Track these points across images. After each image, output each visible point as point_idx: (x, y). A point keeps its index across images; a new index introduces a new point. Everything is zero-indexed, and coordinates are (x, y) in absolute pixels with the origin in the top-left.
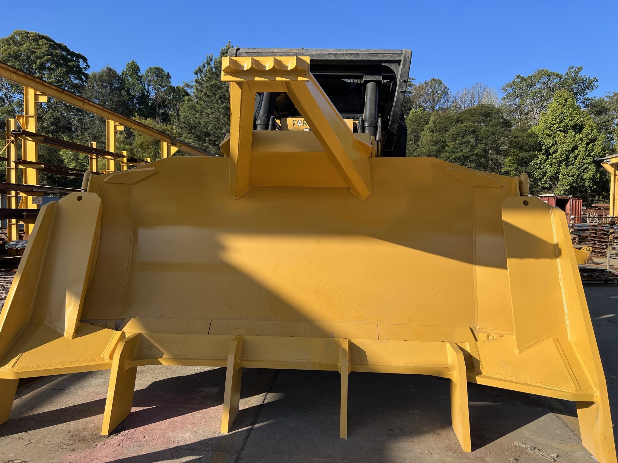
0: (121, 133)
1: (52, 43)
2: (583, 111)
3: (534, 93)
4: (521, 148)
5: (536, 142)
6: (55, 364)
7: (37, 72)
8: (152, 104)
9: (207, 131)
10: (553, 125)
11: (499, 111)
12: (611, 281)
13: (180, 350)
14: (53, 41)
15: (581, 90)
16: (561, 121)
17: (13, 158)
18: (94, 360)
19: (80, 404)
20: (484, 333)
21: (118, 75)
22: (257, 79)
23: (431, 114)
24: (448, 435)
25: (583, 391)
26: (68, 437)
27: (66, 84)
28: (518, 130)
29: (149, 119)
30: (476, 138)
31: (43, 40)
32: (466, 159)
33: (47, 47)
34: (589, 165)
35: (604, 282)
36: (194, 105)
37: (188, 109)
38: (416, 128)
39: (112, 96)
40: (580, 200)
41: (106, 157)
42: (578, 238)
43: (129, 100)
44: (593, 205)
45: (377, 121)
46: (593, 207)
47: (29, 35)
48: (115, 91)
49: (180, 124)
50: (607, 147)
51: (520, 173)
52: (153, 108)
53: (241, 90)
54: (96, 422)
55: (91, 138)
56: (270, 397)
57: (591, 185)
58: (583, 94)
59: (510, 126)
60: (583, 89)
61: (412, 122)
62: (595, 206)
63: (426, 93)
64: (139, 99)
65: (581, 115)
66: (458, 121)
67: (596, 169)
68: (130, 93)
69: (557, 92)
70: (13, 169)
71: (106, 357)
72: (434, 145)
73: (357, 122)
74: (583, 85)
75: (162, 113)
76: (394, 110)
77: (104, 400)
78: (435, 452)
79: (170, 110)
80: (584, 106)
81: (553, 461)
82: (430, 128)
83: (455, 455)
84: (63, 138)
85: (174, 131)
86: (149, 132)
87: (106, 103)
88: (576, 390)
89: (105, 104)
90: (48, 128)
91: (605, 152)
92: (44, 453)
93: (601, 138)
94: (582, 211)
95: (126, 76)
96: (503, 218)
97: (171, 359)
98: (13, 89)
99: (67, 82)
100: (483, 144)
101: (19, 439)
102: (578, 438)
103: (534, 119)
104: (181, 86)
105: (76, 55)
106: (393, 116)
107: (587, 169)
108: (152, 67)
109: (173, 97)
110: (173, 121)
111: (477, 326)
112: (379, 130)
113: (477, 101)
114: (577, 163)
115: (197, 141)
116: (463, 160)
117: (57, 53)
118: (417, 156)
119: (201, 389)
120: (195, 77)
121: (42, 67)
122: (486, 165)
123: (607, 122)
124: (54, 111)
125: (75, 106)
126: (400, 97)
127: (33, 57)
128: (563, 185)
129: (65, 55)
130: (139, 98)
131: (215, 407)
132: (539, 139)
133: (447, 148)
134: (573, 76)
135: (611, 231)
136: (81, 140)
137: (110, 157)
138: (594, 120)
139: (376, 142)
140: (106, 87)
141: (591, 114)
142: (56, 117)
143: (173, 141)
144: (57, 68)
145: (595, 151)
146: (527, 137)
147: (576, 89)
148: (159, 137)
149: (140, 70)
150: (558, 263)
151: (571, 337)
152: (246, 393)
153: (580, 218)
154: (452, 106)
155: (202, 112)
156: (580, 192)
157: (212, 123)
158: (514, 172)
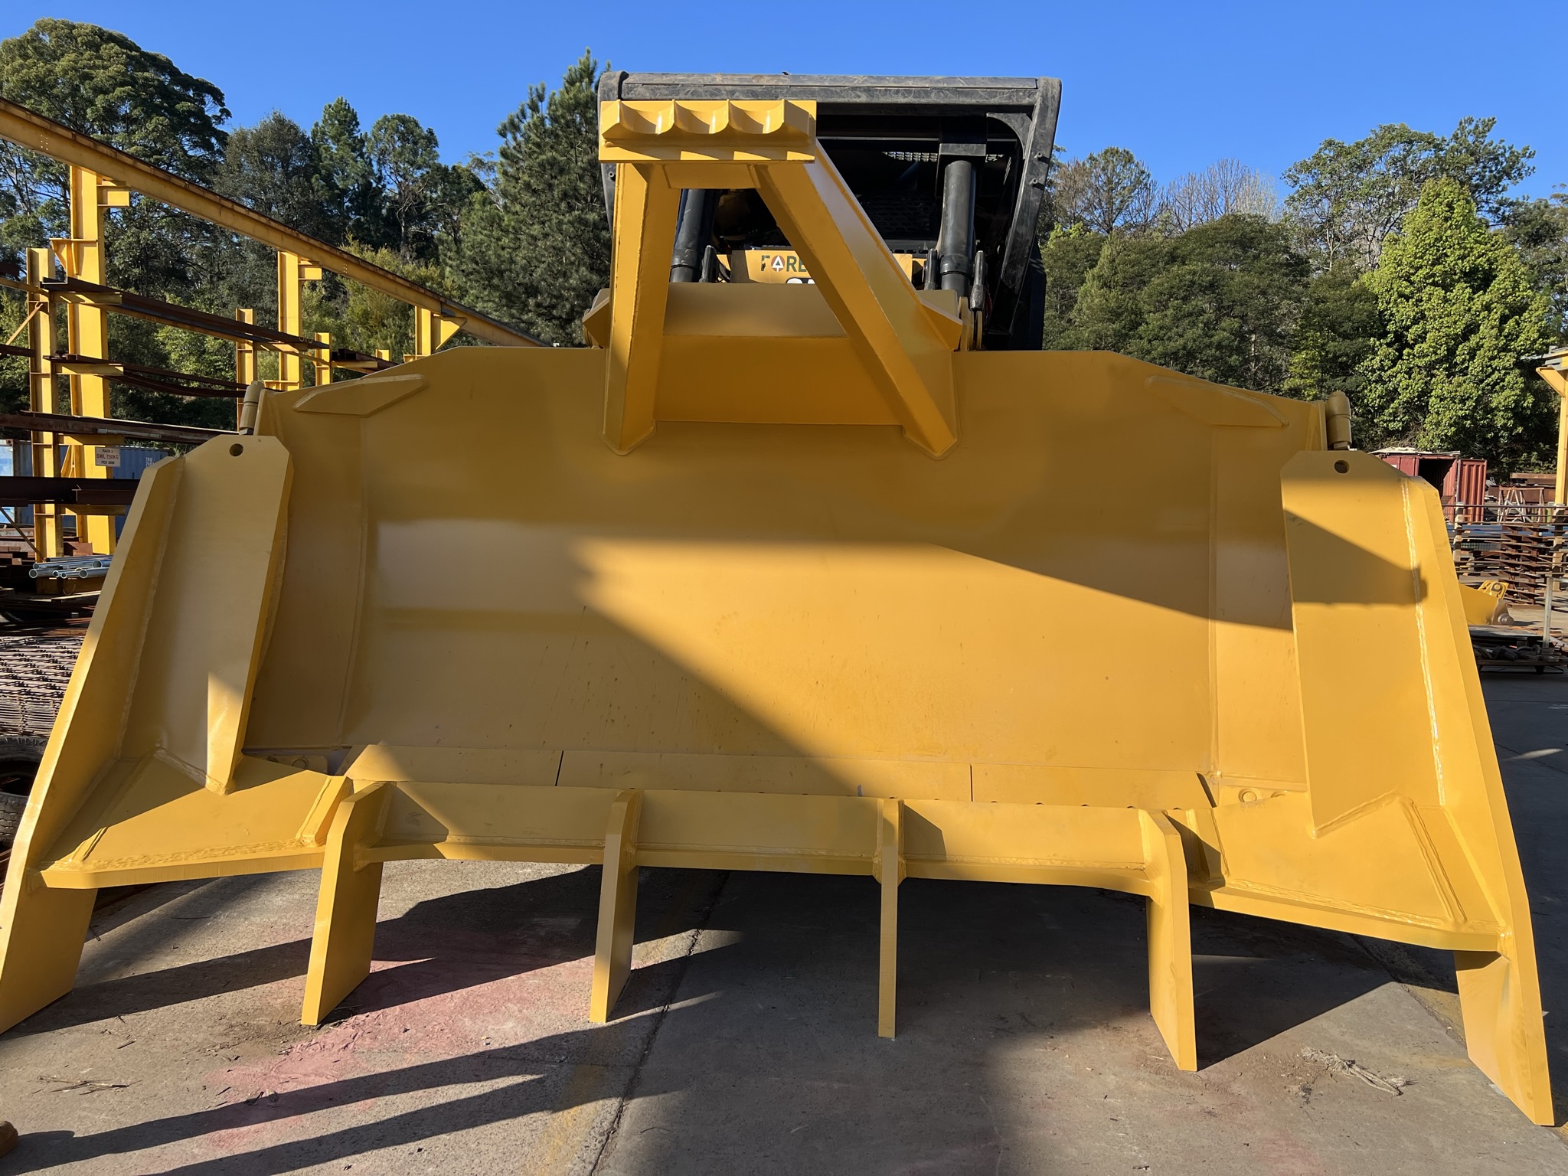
0: (313, 285)
1: (134, 53)
2: (1495, 235)
3: (1368, 186)
4: (1332, 328)
5: (1371, 314)
6: (186, 853)
7: (95, 127)
8: (391, 210)
9: (531, 283)
10: (1417, 269)
11: (1279, 232)
12: (1553, 666)
13: (489, 824)
14: (138, 49)
15: (1490, 179)
16: (1437, 259)
17: (45, 349)
18: (280, 846)
19: (243, 952)
20: (1233, 786)
21: (303, 135)
22: (686, 156)
23: (1103, 240)
24: (1141, 1032)
25: (1471, 927)
26: (221, 1029)
27: (170, 159)
28: (1325, 281)
29: (384, 251)
30: (1217, 302)
31: (112, 44)
32: (1190, 355)
33: (122, 64)
34: (1505, 374)
35: (1535, 671)
36: (498, 215)
37: (483, 224)
38: (1064, 276)
39: (288, 191)
40: (1481, 464)
41: (280, 347)
42: (1472, 558)
43: (330, 201)
44: (1514, 476)
45: (973, 260)
46: (1514, 481)
47: (75, 32)
48: (295, 179)
49: (461, 263)
50: (1553, 326)
51: (1329, 392)
52: (392, 222)
53: (646, 183)
54: (286, 994)
55: (235, 298)
56: (706, 940)
57: (1510, 423)
58: (1494, 190)
59: (1306, 272)
60: (1495, 177)
61: (1055, 261)
62: (1519, 479)
63: (1090, 187)
64: (357, 198)
65: (1489, 245)
66: (1172, 258)
67: (1524, 383)
68: (335, 183)
69: (1429, 183)
70: (46, 376)
71: (309, 838)
72: (1109, 320)
73: (921, 262)
74: (1497, 165)
75: (415, 235)
76: (1016, 233)
77: (308, 943)
78: (1108, 1071)
79: (435, 227)
80: (1497, 220)
81: (1394, 1093)
82: (1100, 277)
83: (1158, 1078)
84: (165, 299)
85: (448, 282)
86: (383, 283)
87: (274, 209)
88: (1456, 923)
89: (270, 210)
90: (126, 271)
91: (1548, 341)
92: (165, 1066)
93: (1538, 305)
94: (1486, 490)
95: (322, 139)
96: (1285, 505)
97: (465, 844)
98: (37, 173)
99: (172, 155)
100: (1234, 318)
101: (103, 1032)
102: (1459, 1043)
103: (1368, 255)
104: (464, 166)
105: (194, 85)
106: (1013, 247)
107: (1501, 384)
108: (389, 117)
109: (444, 194)
110: (445, 255)
111: (1216, 769)
112: (977, 281)
113: (1222, 208)
114: (1475, 367)
115: (505, 308)
116: (1183, 359)
117: (146, 79)
118: (1065, 349)
119: (536, 920)
120: (501, 142)
121: (110, 116)
122: (1242, 373)
123: (1555, 261)
124: (141, 228)
125: (195, 215)
126: (1031, 199)
127: (86, 90)
128: (1438, 424)
129: (167, 83)
130: (357, 195)
131: (573, 962)
132: (1380, 304)
133: (1141, 328)
134: (1470, 142)
135: (1557, 541)
136: (211, 305)
137: (287, 348)
138: (1522, 256)
139: (970, 314)
140: (273, 167)
141: (1515, 241)
142: (147, 244)
143: (445, 307)
144: (149, 117)
145: (1523, 337)
146: (1348, 299)
147: (1477, 177)
148: (411, 296)
149: (357, 124)
150: (1419, 615)
151: (1446, 797)
152: (647, 929)
153: (1480, 507)
154: (1158, 220)
155: (516, 231)
156: (1480, 443)
157: (543, 262)
158: (1313, 392)
